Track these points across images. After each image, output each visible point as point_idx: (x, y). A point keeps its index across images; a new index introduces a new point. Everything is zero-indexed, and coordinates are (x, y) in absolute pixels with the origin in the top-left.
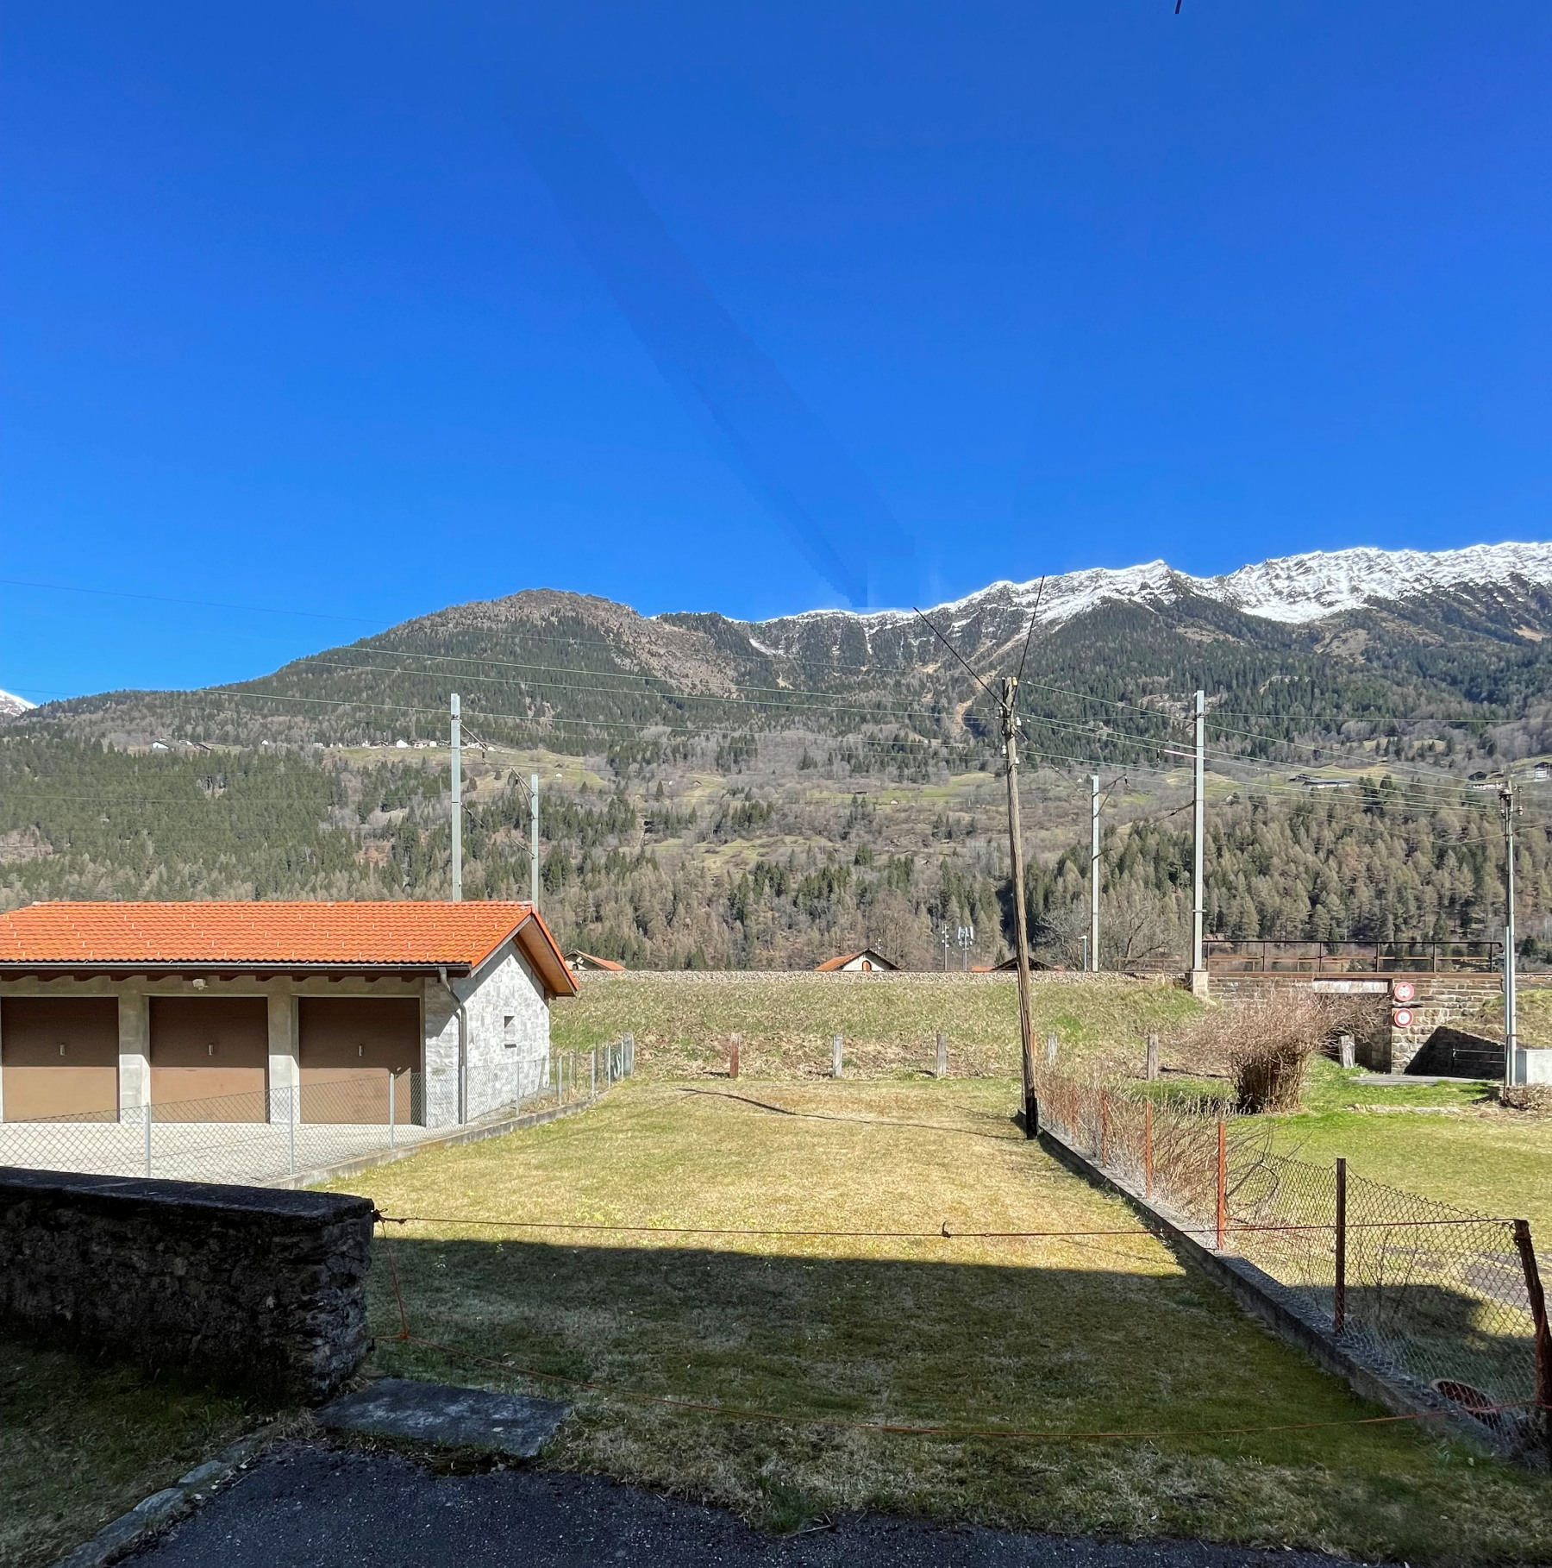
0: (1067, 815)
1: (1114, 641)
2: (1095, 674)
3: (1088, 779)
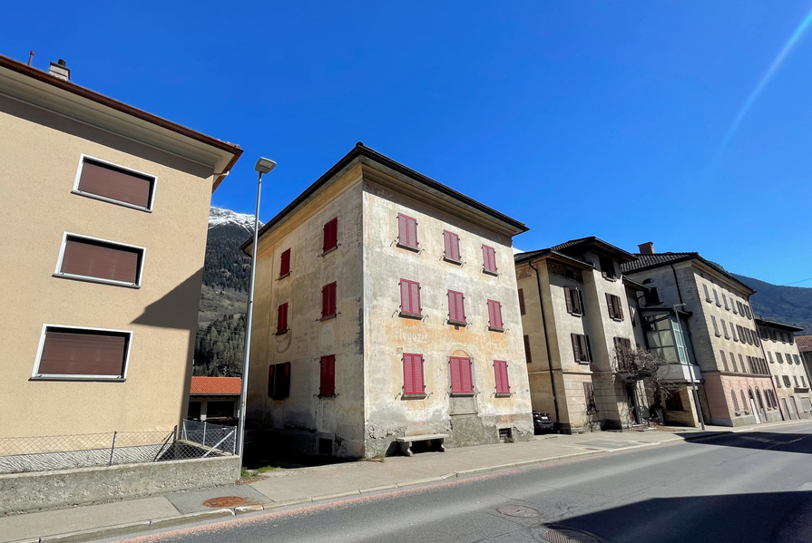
3: (221, 293)
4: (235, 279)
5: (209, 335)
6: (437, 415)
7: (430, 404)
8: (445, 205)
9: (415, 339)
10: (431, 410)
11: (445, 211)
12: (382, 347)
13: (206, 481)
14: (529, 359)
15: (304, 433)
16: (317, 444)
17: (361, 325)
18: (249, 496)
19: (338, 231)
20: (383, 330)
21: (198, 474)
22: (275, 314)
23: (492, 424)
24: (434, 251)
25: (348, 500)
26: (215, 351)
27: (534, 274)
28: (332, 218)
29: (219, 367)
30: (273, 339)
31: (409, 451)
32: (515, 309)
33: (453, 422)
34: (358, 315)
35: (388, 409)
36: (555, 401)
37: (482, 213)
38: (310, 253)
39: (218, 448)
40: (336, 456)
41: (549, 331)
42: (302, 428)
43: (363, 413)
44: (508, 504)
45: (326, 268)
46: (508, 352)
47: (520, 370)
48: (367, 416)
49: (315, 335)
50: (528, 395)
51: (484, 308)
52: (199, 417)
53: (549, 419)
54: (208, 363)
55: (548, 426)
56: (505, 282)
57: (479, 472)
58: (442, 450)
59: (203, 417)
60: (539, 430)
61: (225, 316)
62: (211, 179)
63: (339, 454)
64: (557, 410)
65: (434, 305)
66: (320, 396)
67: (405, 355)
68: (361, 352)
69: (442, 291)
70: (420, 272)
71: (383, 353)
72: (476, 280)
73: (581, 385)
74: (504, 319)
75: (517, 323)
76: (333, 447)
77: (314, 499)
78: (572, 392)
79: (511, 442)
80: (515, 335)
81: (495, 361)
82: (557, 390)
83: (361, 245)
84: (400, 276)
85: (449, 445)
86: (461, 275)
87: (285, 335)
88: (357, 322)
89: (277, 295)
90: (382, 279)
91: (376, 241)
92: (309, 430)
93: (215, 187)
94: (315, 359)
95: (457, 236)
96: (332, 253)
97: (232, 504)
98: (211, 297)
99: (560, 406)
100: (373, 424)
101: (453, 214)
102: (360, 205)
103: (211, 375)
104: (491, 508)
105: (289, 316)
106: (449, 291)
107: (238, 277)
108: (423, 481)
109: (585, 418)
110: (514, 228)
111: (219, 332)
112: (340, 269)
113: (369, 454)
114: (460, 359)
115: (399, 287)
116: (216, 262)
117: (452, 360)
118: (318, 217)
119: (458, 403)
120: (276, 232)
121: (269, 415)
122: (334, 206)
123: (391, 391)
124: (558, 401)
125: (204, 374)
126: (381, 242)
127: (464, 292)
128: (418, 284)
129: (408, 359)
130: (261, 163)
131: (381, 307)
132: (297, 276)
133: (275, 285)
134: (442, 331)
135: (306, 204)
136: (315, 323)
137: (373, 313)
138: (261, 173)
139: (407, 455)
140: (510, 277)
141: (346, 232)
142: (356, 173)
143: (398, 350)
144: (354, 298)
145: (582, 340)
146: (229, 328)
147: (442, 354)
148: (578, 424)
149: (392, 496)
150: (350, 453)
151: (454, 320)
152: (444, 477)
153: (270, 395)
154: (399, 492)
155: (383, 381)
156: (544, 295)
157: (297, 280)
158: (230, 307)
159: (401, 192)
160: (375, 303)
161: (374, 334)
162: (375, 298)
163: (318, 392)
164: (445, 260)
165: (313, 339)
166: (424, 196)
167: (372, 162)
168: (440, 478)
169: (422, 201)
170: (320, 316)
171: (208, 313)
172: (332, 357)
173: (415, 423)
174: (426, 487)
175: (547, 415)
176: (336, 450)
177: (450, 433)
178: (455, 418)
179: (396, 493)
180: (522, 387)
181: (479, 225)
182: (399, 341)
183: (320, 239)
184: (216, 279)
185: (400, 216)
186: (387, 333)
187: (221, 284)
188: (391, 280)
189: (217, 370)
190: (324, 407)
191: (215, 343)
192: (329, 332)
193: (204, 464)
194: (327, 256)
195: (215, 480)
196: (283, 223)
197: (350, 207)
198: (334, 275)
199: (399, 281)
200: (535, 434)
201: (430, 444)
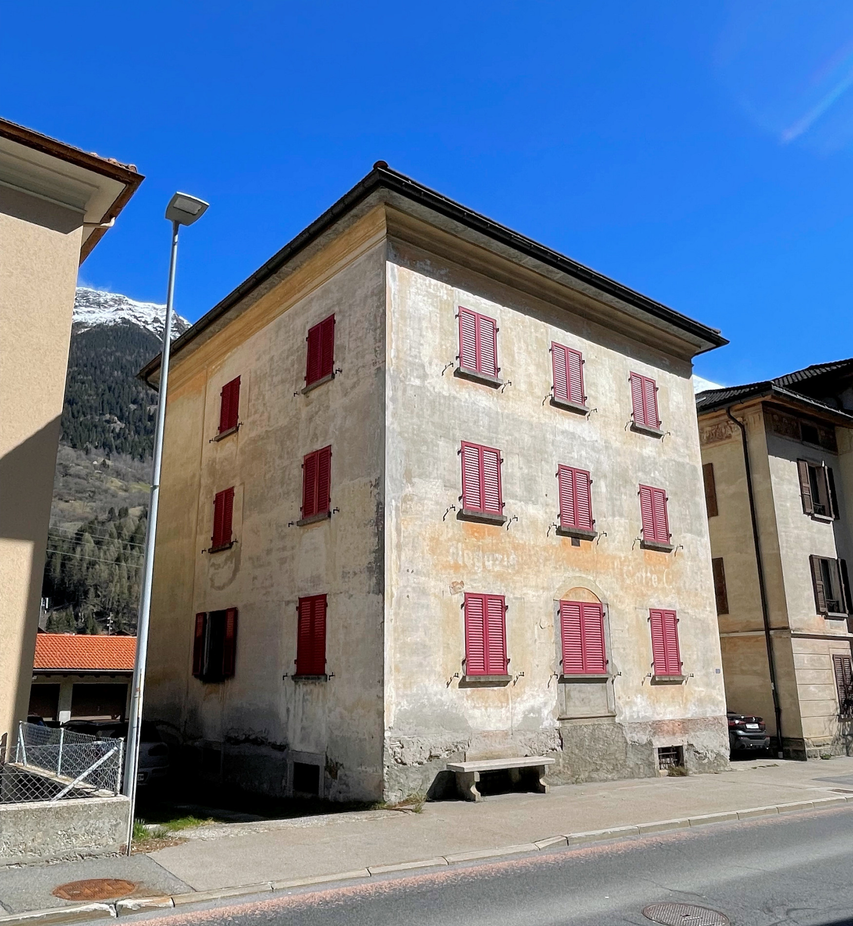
0: (85, 491)
1: (131, 355)
2: (114, 377)
3: (104, 464)
4: (132, 436)
5: (79, 549)
6: (532, 717)
7: (518, 695)
8: (557, 292)
9: (489, 564)
10: (521, 708)
11: (557, 303)
12: (423, 579)
13: (62, 847)
14: (722, 607)
15: (264, 750)
16: (290, 774)
17: (380, 535)
18: (146, 878)
19: (337, 342)
20: (425, 546)
21: (46, 833)
22: (209, 510)
23: (644, 738)
24: (530, 384)
25: (346, 890)
26: (89, 582)
27: (737, 434)
28: (325, 316)
29: (99, 614)
30: (203, 560)
31: (474, 790)
32: (696, 505)
33: (564, 733)
34: (373, 516)
35: (432, 705)
36: (776, 694)
37: (631, 308)
38: (280, 387)
39: (85, 780)
40: (326, 800)
41: (765, 551)
42: (258, 742)
43: (381, 714)
44: (667, 903)
45: (310, 419)
46: (679, 592)
47: (705, 631)
48: (390, 719)
49: (287, 554)
50: (719, 681)
51: (632, 504)
52: (56, 716)
53: (762, 729)
54: (77, 605)
55: (760, 743)
56: (676, 450)
57: (613, 835)
58: (540, 790)
59: (65, 716)
60: (740, 752)
61: (111, 511)
62: (78, 235)
63: (331, 795)
64: (778, 711)
65: (530, 495)
66: (296, 677)
67: (468, 596)
68: (380, 589)
69: (546, 467)
70: (501, 428)
71: (423, 592)
72: (616, 444)
73: (828, 661)
74: (673, 525)
75: (700, 534)
76: (321, 783)
77: (276, 886)
78: (810, 675)
79: (683, 774)
80: (694, 558)
81: (653, 611)
82: (780, 670)
83: (381, 372)
84: (460, 436)
85: (555, 780)
86: (586, 435)
87: (227, 553)
88: (372, 529)
89: (212, 472)
90: (425, 442)
91: (411, 364)
92: (274, 746)
93: (86, 250)
94: (288, 603)
95: (579, 355)
96: (323, 388)
97: (110, 895)
98: (84, 472)
99: (785, 704)
100: (400, 734)
101: (573, 310)
102: (382, 291)
103: (82, 631)
104: (632, 908)
105: (236, 515)
106: (562, 467)
107: (137, 432)
108: (499, 852)
109: (835, 727)
110: (697, 339)
111: (98, 543)
112: (338, 421)
113: (393, 797)
114: (581, 606)
115: (459, 458)
116: (94, 400)
117: (564, 608)
118: (296, 314)
119: (575, 694)
120: (212, 344)
121: (194, 713)
122: (327, 291)
123: (438, 669)
124: (782, 692)
125: (69, 628)
126: (423, 366)
127: (591, 469)
128: (497, 452)
129: (475, 605)
130: (177, 204)
131: (421, 499)
132: (253, 434)
133: (210, 451)
134: (545, 549)
135: (273, 286)
136: (287, 530)
137: (405, 512)
138: (177, 224)
139: (470, 798)
140: (687, 439)
141: (352, 346)
142: (374, 224)
143: (455, 587)
144: (367, 479)
145: (833, 569)
146: (119, 536)
147: (545, 595)
148: (820, 740)
149: (433, 882)
150: (354, 793)
151: (570, 525)
152: (541, 845)
153: (197, 673)
154: (450, 873)
155: (422, 649)
156: (756, 477)
157: (254, 441)
158: (122, 493)
159: (466, 264)
160: (409, 490)
161: (406, 554)
162: (410, 481)
163: (293, 669)
164: (553, 403)
165: (283, 561)
166: (511, 272)
167: (406, 203)
168: (533, 847)
169: (510, 283)
170: (298, 515)
171: (77, 504)
172: (322, 599)
173: (486, 735)
174: (503, 865)
175: (758, 721)
176: (328, 787)
177: (558, 756)
178: (568, 725)
179: (441, 876)
180: (706, 664)
181: (623, 332)
182: (456, 567)
183: (299, 360)
184: (94, 436)
185: (462, 313)
186: (433, 551)
187: (105, 445)
188: (441, 443)
189: (92, 621)
190: (304, 700)
191: (92, 564)
192: (315, 549)
193: (58, 813)
194: (314, 394)
195: (78, 845)
196: (225, 325)
197: (360, 293)
198: (326, 432)
199: (458, 447)
200: (731, 759)
201: (516, 777)
